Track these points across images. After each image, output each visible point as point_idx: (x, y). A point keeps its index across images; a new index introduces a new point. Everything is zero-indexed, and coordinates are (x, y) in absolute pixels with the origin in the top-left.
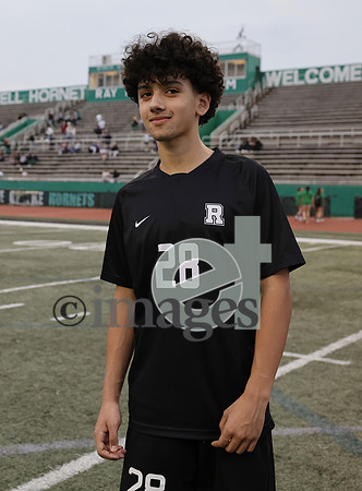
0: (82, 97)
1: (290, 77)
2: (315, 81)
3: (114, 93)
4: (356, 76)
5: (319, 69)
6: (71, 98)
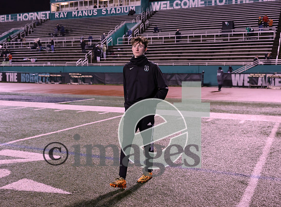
0: (48, 18)
1: (165, 6)
2: (179, 7)
3: (66, 15)
4: (201, 4)
6: (41, 18)
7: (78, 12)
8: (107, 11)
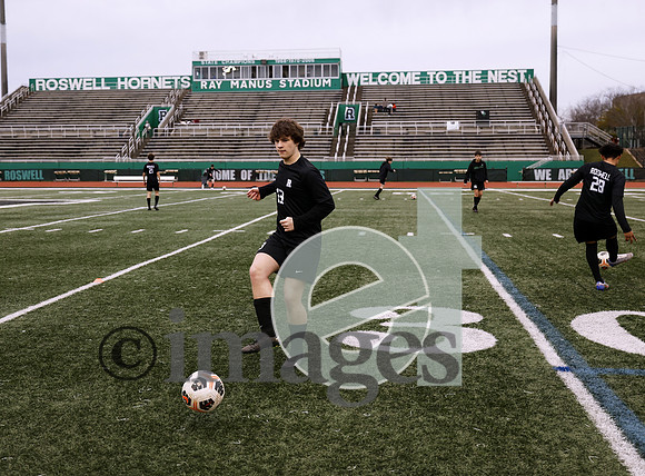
0: (176, 86)
1: (366, 79)
2: (385, 83)
3: (219, 85)
4: (417, 81)
5: (389, 74)
7: (240, 82)
8: (287, 83)
